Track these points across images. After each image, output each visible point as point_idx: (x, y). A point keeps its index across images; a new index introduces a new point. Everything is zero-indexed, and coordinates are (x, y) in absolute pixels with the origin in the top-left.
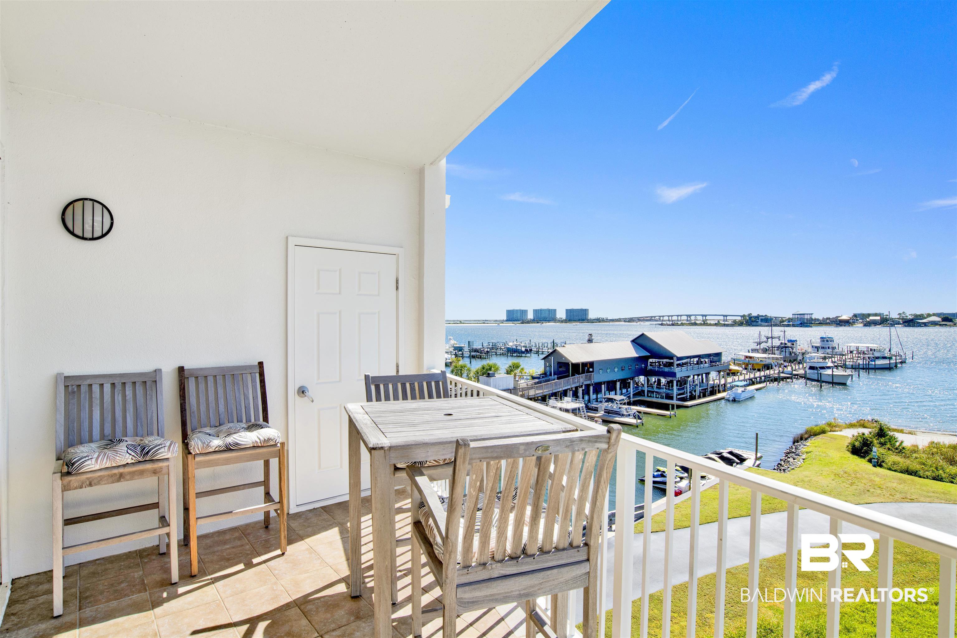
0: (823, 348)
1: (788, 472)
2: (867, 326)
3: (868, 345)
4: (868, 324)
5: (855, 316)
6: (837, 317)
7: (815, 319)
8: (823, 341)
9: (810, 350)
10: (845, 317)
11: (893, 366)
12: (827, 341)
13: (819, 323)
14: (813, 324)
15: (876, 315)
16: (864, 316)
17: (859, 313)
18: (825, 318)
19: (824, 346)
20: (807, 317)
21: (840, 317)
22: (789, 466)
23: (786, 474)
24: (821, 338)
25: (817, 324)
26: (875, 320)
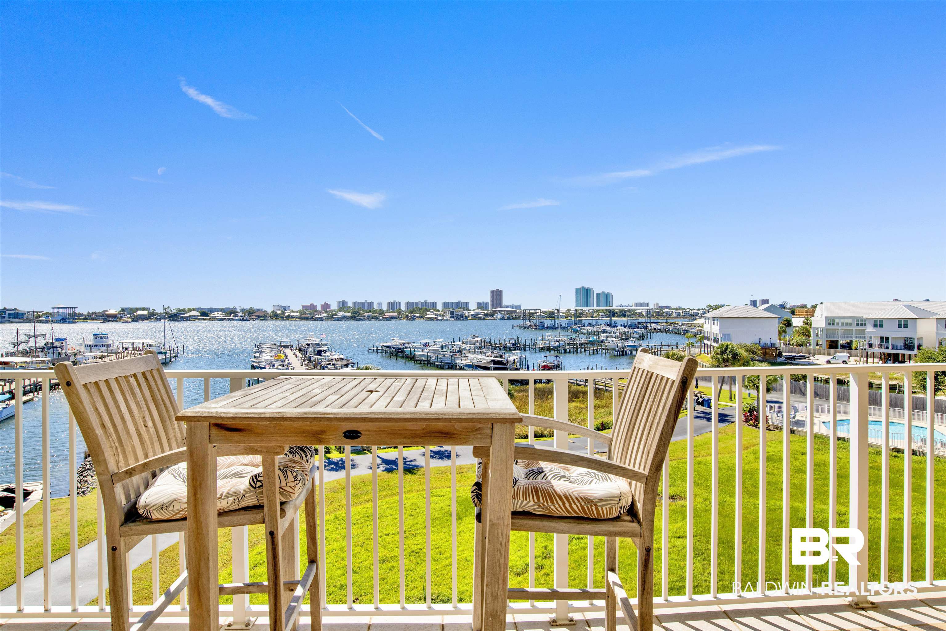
0: (96, 346)
1: (89, 494)
2: (135, 321)
3: (143, 341)
4: (136, 319)
5: (123, 310)
6: (105, 311)
7: (79, 314)
8: (96, 338)
9: (83, 349)
10: (112, 312)
11: (168, 360)
12: (101, 338)
13: (84, 319)
14: (76, 319)
15: (143, 309)
16: (133, 311)
17: (127, 307)
18: (91, 312)
19: (98, 344)
20: (70, 311)
21: (107, 311)
22: (88, 486)
23: (87, 496)
24: (94, 335)
25: (81, 319)
26: (142, 315)
